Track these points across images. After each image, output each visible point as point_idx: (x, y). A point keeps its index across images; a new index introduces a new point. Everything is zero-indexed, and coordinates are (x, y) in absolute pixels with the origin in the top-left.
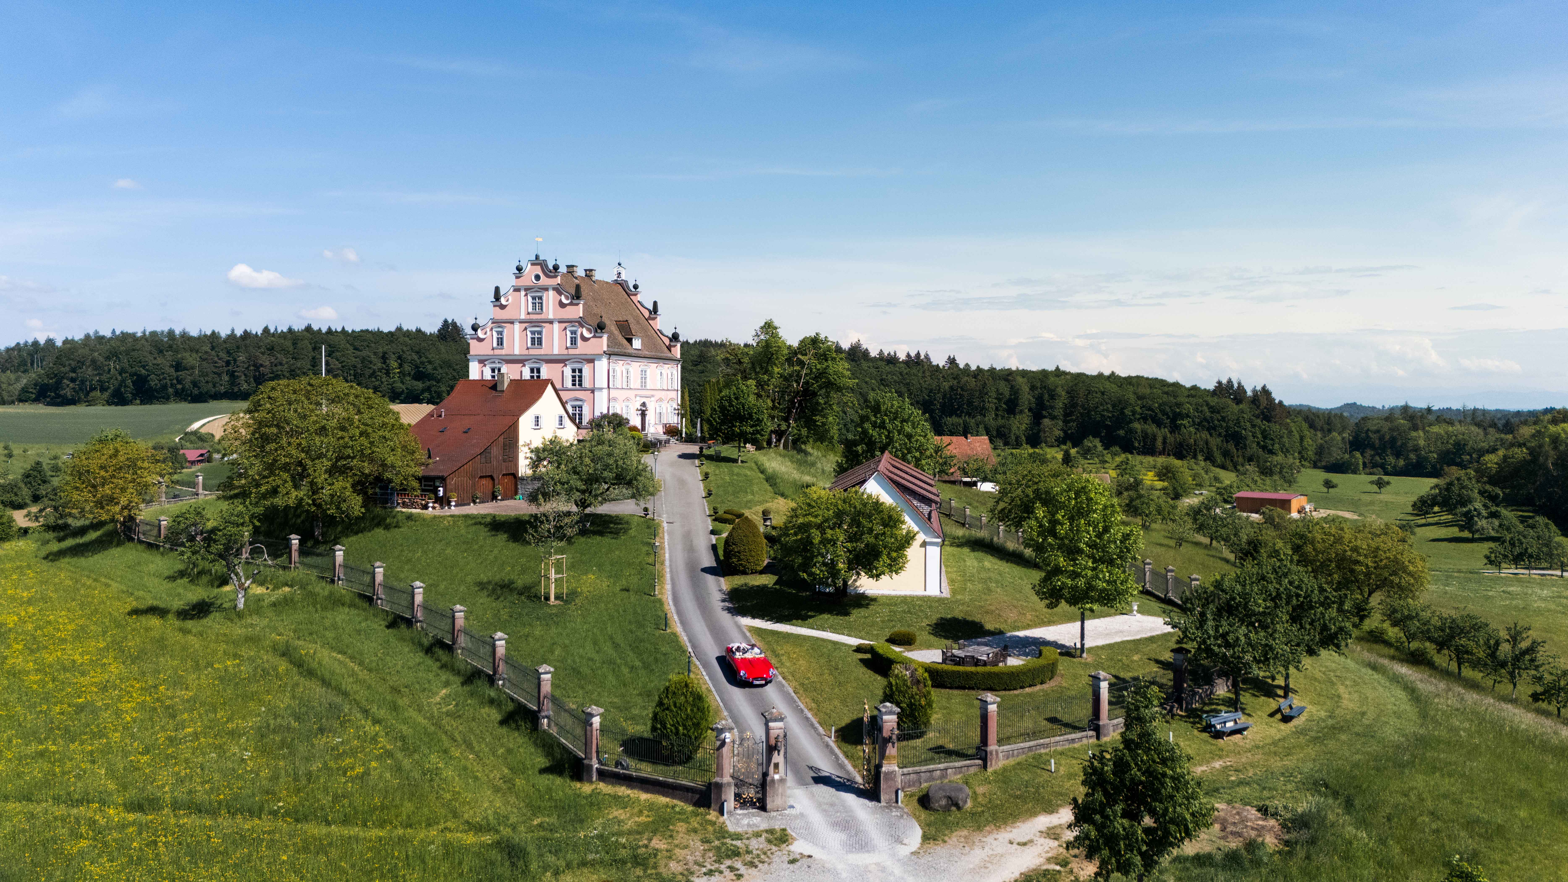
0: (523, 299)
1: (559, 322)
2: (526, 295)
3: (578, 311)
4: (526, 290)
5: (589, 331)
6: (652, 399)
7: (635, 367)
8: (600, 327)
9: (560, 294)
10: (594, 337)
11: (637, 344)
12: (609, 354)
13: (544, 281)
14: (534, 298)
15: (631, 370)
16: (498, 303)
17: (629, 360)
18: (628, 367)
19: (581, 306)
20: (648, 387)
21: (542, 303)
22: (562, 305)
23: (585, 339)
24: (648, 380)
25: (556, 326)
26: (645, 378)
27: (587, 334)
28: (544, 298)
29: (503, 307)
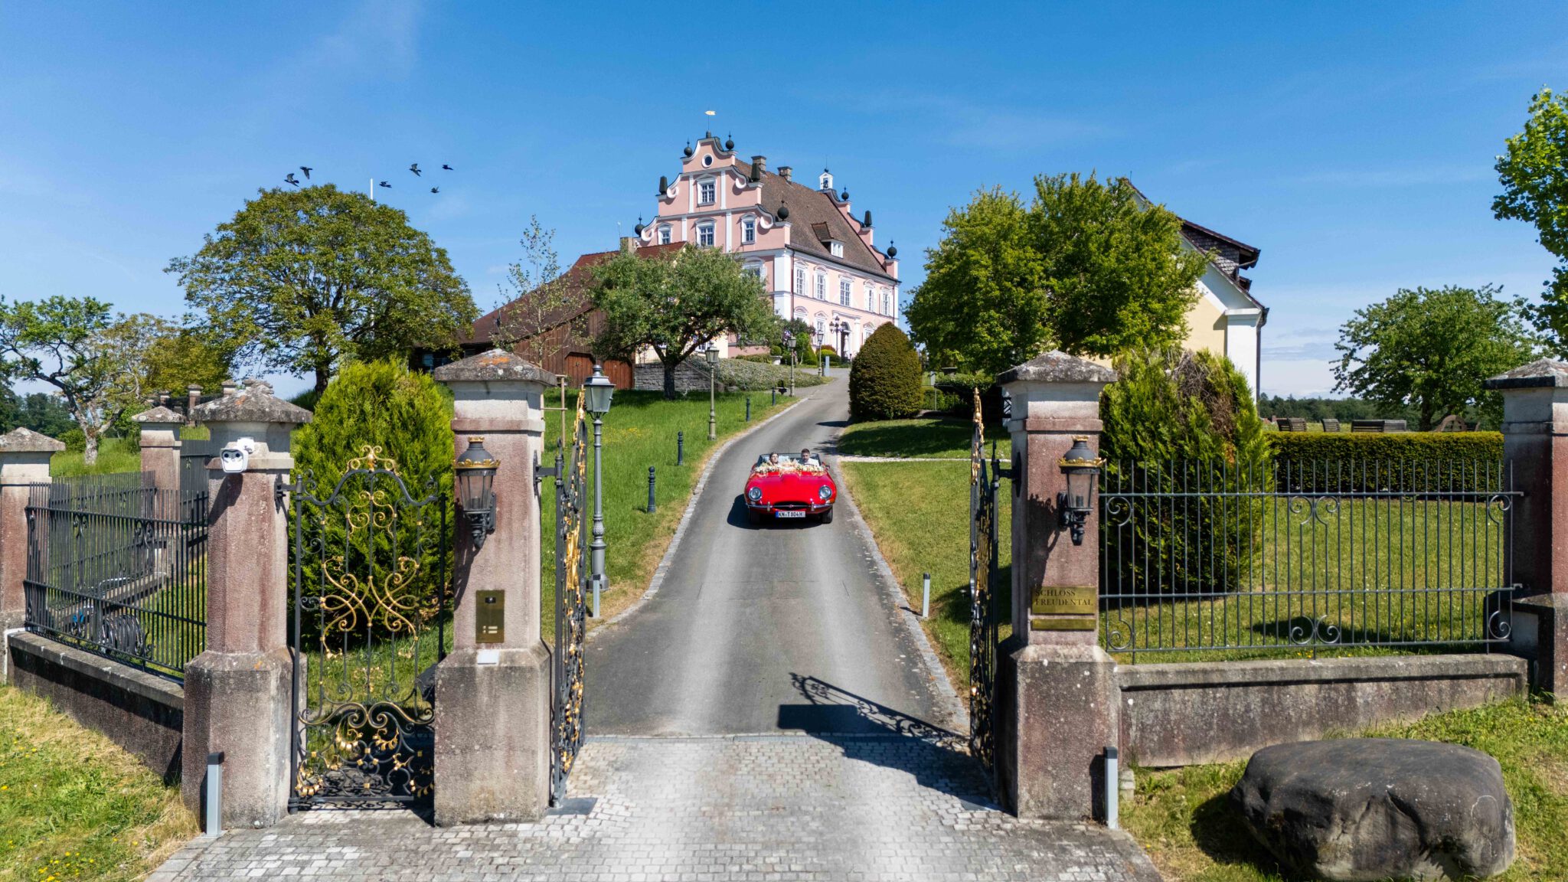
0: (692, 188)
1: (733, 213)
2: (695, 183)
3: (756, 196)
4: (695, 177)
5: (768, 220)
6: (857, 321)
7: (833, 277)
8: (782, 216)
9: (734, 177)
10: (774, 227)
11: (837, 251)
12: (794, 250)
13: (716, 163)
14: (704, 187)
15: (826, 277)
16: (664, 197)
17: (823, 264)
18: (821, 272)
19: (759, 191)
20: (852, 305)
21: (713, 192)
22: (737, 191)
23: (762, 231)
24: (851, 296)
25: (729, 218)
26: (848, 294)
27: (765, 225)
28: (716, 185)
29: (669, 201)
